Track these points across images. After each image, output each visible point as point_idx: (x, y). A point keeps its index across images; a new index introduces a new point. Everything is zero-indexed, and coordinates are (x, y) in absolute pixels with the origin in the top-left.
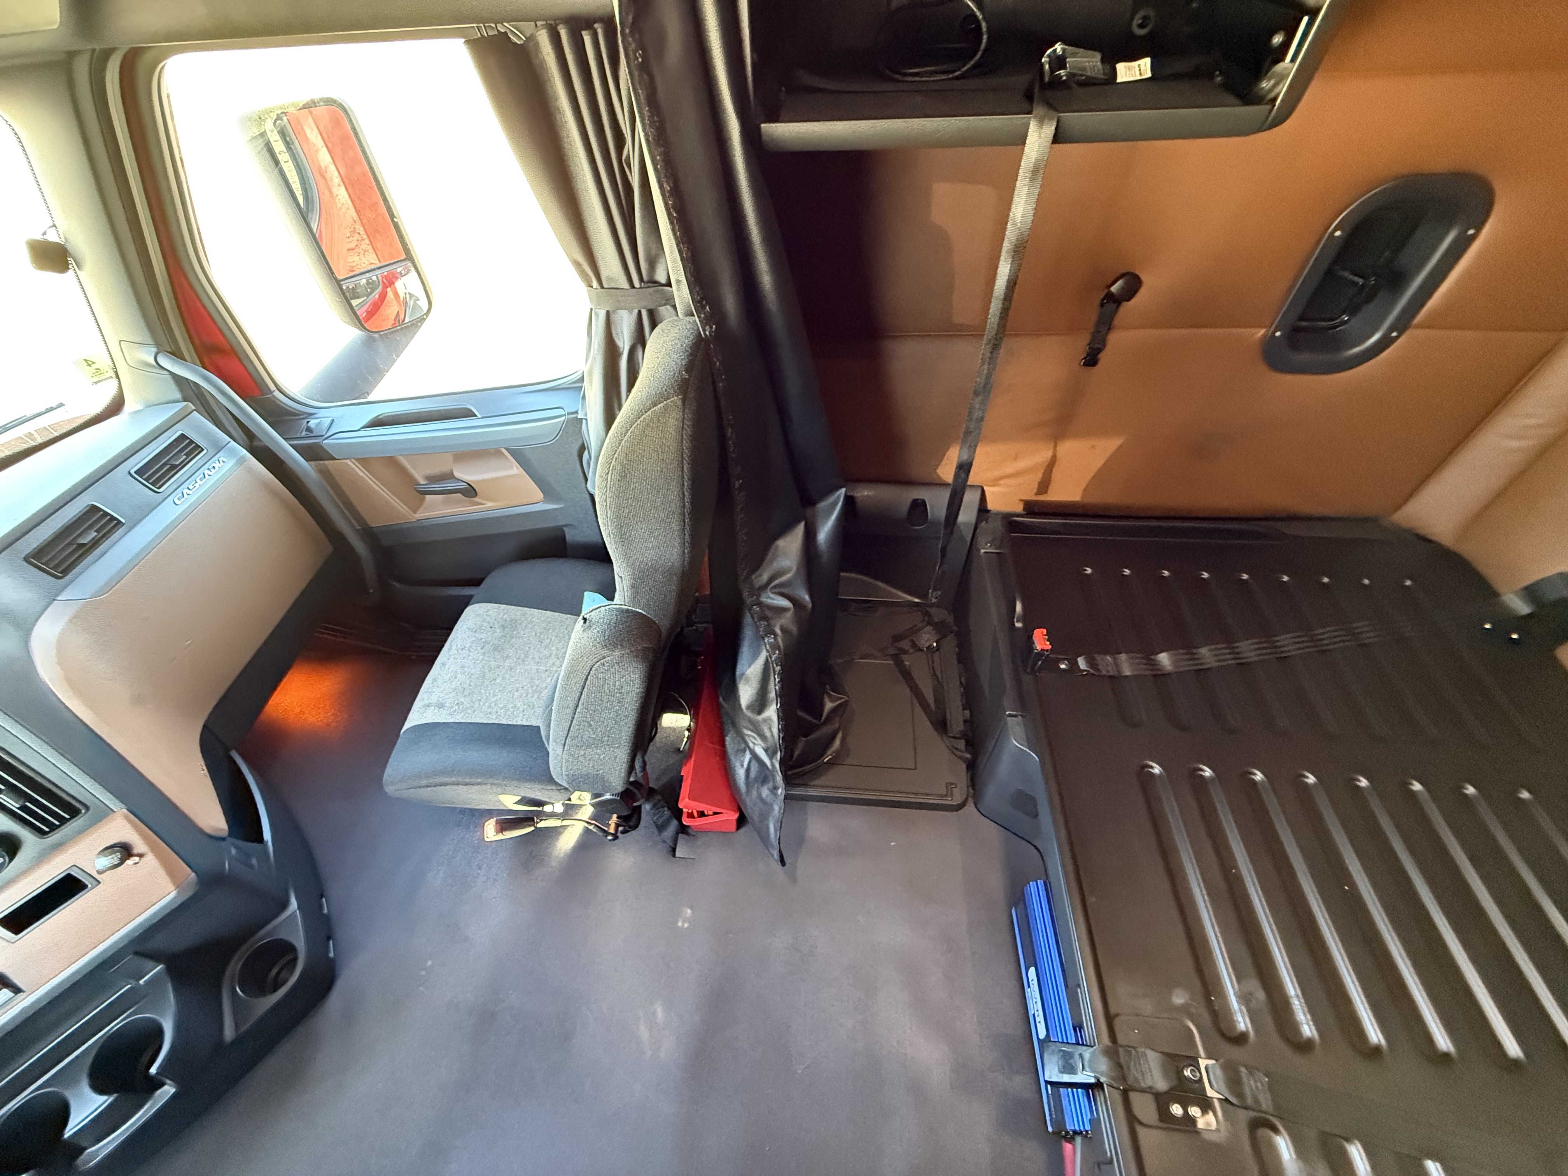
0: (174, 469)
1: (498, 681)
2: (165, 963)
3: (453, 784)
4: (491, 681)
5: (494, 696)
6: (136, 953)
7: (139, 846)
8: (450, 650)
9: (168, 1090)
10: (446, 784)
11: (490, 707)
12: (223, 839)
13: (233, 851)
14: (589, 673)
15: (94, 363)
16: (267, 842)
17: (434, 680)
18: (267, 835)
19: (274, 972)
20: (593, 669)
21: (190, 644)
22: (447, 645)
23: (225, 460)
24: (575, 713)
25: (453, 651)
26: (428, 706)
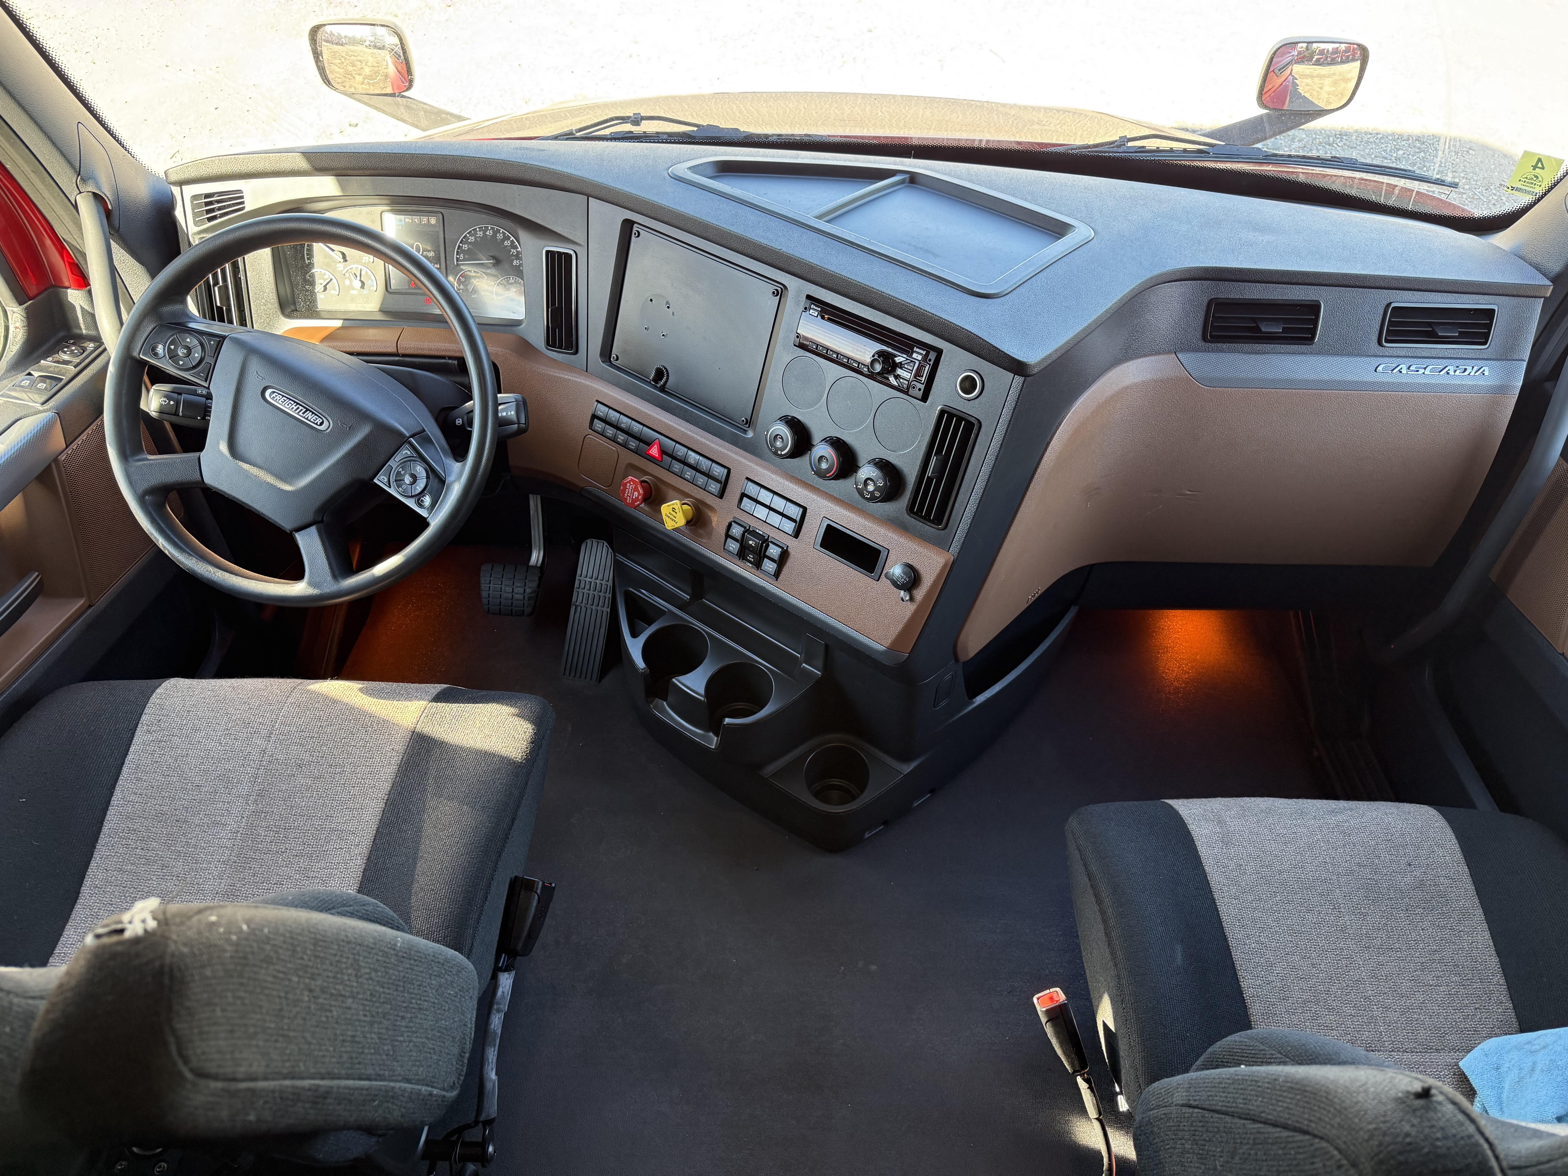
0: (1431, 337)
1: (1310, 916)
2: (822, 675)
3: (1103, 913)
4: (1302, 905)
5: (1277, 920)
6: (827, 647)
7: (920, 594)
8: (1333, 812)
9: (713, 742)
10: (1099, 902)
11: (1254, 920)
12: (957, 660)
13: (948, 677)
14: (1315, 1136)
15: (1543, 168)
16: (973, 703)
17: (1268, 811)
18: (980, 699)
19: (836, 782)
20: (1324, 1144)
21: (1188, 495)
22: (1342, 804)
23: (1486, 373)
24: (1240, 1118)
25: (1332, 820)
26: (1219, 822)
